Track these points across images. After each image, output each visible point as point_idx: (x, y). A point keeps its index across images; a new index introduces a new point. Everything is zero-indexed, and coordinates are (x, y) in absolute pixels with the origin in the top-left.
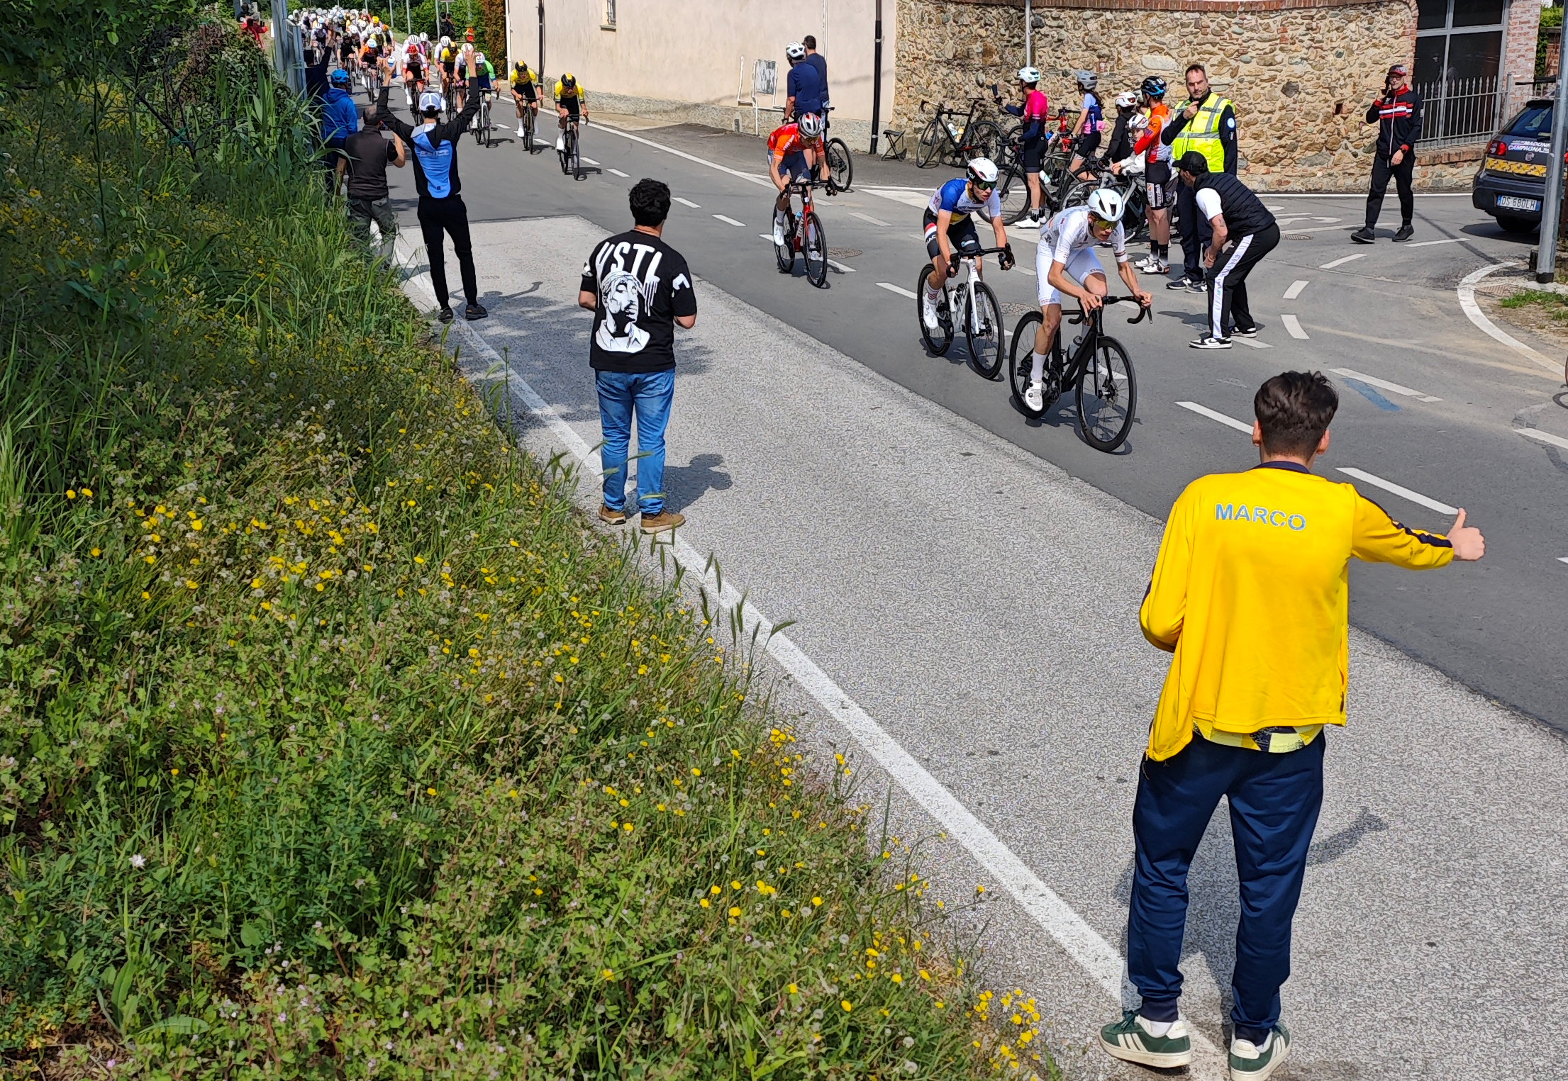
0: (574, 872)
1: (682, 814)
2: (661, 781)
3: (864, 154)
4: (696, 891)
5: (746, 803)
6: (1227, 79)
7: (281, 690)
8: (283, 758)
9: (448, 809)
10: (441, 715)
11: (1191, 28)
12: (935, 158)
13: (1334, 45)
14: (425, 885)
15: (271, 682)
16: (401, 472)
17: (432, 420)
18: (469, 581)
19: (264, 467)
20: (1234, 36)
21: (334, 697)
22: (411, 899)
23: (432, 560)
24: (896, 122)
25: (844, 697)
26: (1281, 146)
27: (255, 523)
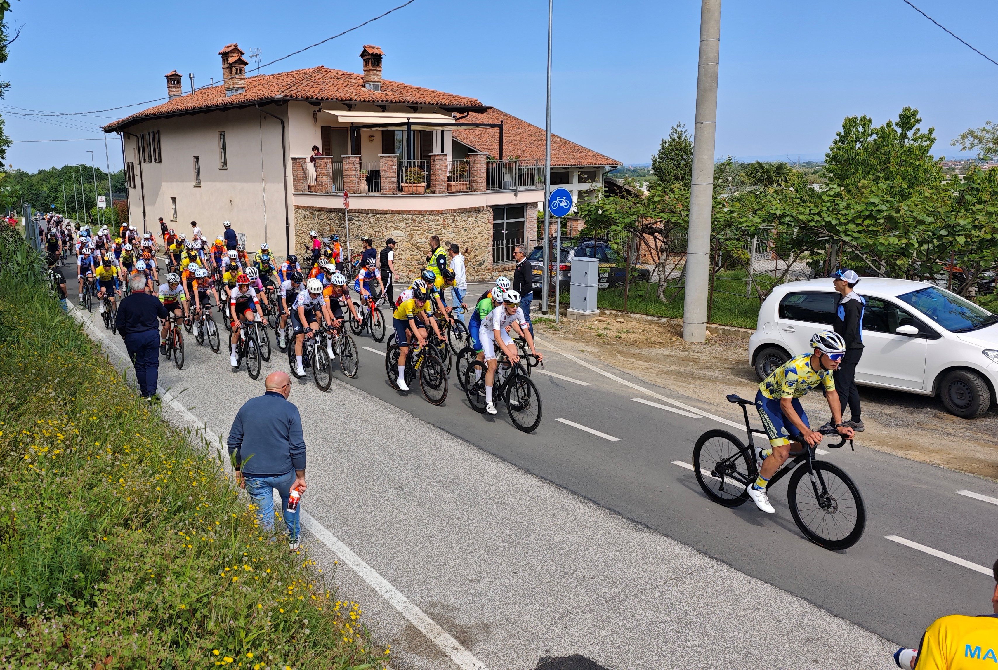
0: (168, 567)
1: (212, 541)
2: (203, 529)
4: (219, 571)
5: (239, 536)
7: (39, 501)
8: (42, 528)
9: (113, 545)
10: (109, 507)
11: (410, 221)
13: (463, 226)
14: (104, 576)
15: (34, 498)
17: (100, 386)
18: (119, 452)
19: (27, 409)
20: (426, 224)
21: (61, 502)
22: (98, 583)
23: (102, 444)
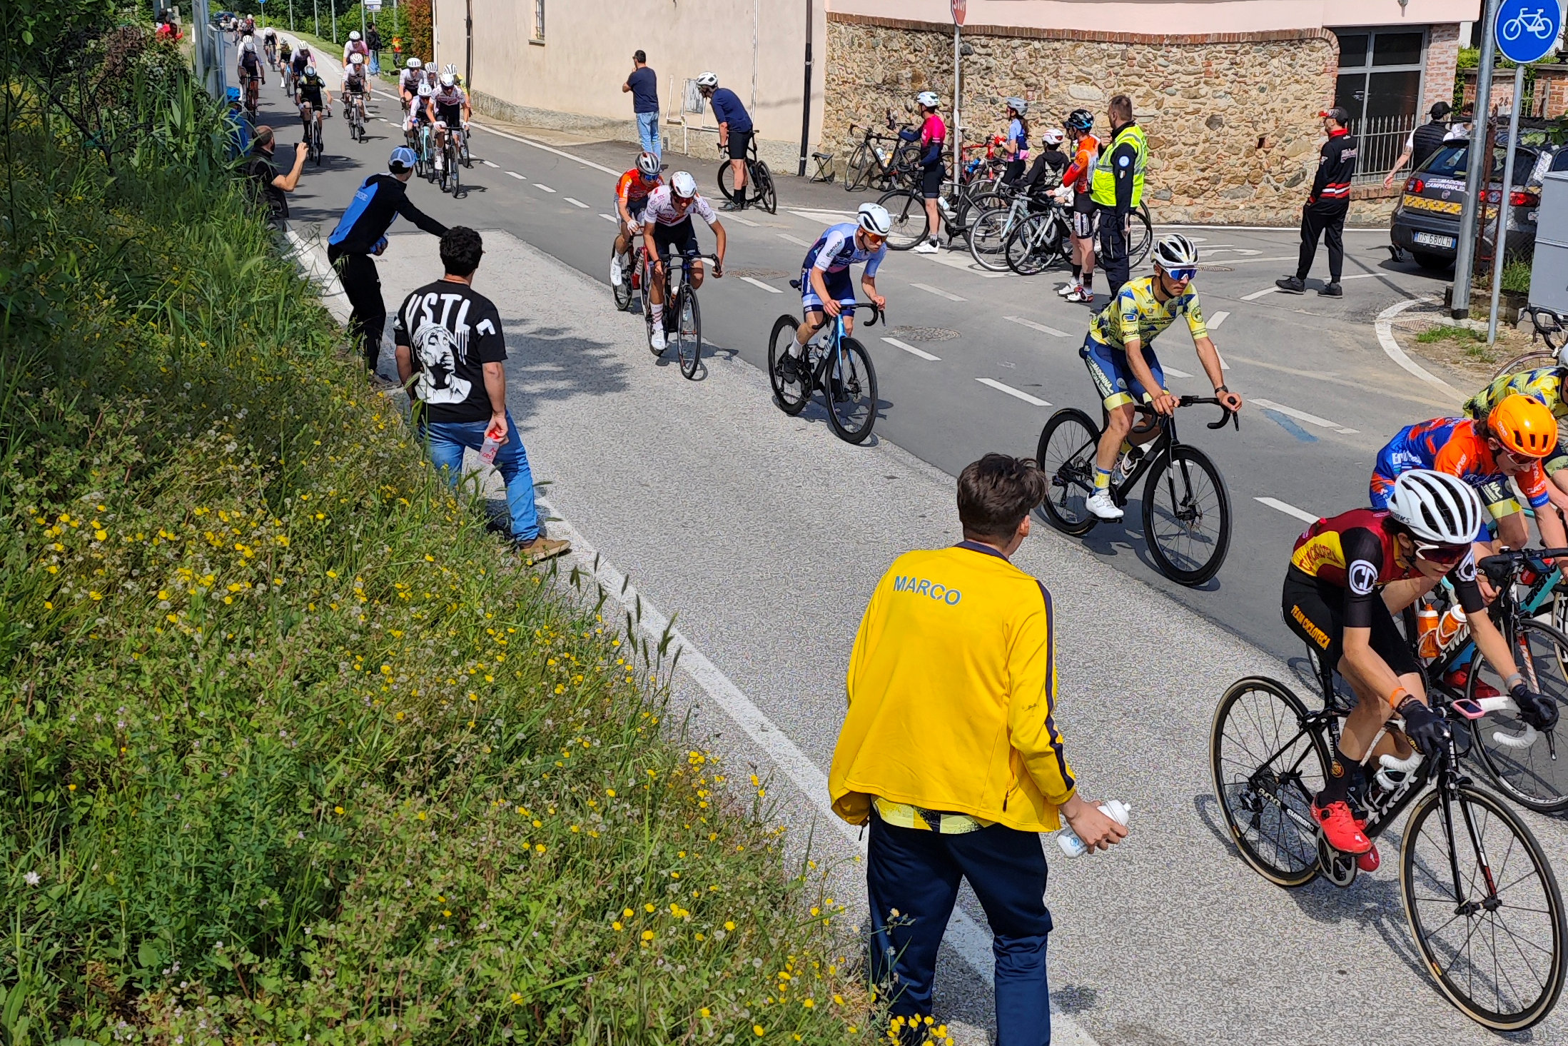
0: (484, 893)
1: (595, 836)
2: (575, 803)
3: (792, 176)
4: (608, 913)
5: (661, 825)
6: (1152, 110)
7: (186, 705)
8: (187, 774)
9: (355, 828)
10: (350, 732)
11: (1118, 60)
12: (863, 182)
13: (1257, 79)
14: (330, 905)
15: (175, 697)
16: (315, 486)
17: (347, 433)
18: (382, 597)
19: (173, 477)
20: (1160, 68)
21: (240, 713)
22: (316, 920)
23: (345, 575)
24: (825, 145)
25: (765, 720)
26: (1204, 179)
27: (163, 534)
